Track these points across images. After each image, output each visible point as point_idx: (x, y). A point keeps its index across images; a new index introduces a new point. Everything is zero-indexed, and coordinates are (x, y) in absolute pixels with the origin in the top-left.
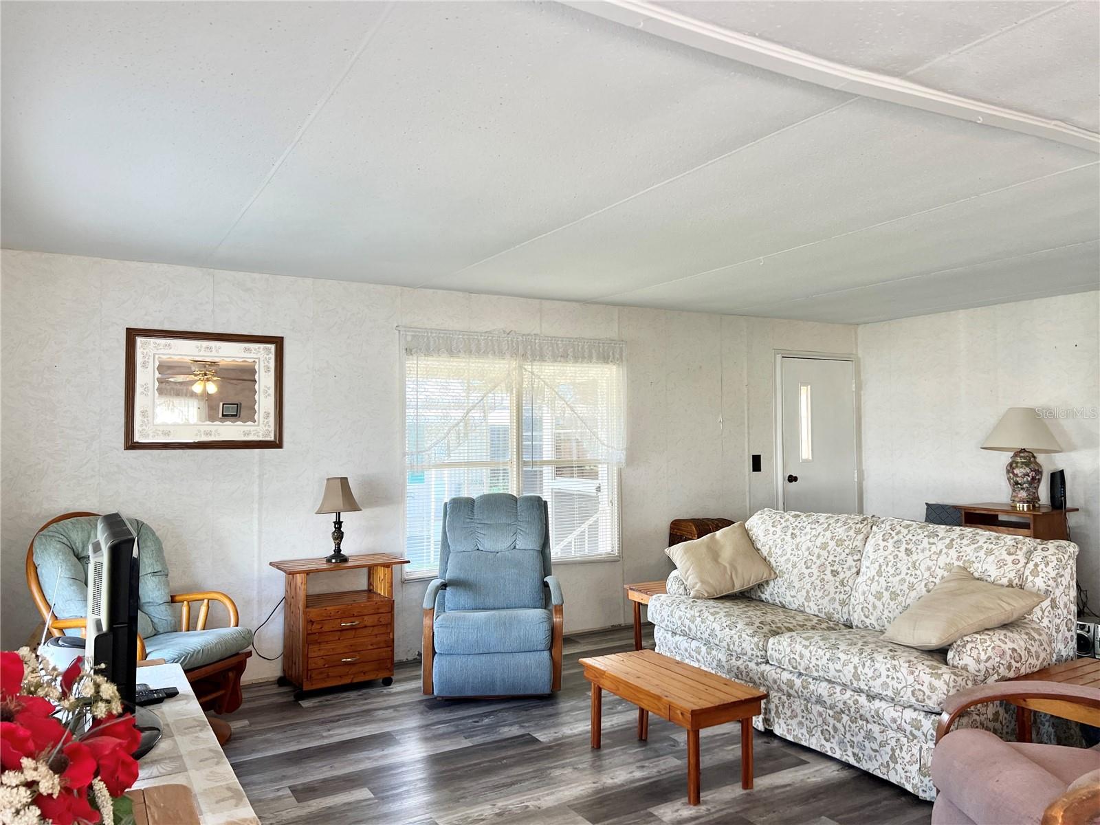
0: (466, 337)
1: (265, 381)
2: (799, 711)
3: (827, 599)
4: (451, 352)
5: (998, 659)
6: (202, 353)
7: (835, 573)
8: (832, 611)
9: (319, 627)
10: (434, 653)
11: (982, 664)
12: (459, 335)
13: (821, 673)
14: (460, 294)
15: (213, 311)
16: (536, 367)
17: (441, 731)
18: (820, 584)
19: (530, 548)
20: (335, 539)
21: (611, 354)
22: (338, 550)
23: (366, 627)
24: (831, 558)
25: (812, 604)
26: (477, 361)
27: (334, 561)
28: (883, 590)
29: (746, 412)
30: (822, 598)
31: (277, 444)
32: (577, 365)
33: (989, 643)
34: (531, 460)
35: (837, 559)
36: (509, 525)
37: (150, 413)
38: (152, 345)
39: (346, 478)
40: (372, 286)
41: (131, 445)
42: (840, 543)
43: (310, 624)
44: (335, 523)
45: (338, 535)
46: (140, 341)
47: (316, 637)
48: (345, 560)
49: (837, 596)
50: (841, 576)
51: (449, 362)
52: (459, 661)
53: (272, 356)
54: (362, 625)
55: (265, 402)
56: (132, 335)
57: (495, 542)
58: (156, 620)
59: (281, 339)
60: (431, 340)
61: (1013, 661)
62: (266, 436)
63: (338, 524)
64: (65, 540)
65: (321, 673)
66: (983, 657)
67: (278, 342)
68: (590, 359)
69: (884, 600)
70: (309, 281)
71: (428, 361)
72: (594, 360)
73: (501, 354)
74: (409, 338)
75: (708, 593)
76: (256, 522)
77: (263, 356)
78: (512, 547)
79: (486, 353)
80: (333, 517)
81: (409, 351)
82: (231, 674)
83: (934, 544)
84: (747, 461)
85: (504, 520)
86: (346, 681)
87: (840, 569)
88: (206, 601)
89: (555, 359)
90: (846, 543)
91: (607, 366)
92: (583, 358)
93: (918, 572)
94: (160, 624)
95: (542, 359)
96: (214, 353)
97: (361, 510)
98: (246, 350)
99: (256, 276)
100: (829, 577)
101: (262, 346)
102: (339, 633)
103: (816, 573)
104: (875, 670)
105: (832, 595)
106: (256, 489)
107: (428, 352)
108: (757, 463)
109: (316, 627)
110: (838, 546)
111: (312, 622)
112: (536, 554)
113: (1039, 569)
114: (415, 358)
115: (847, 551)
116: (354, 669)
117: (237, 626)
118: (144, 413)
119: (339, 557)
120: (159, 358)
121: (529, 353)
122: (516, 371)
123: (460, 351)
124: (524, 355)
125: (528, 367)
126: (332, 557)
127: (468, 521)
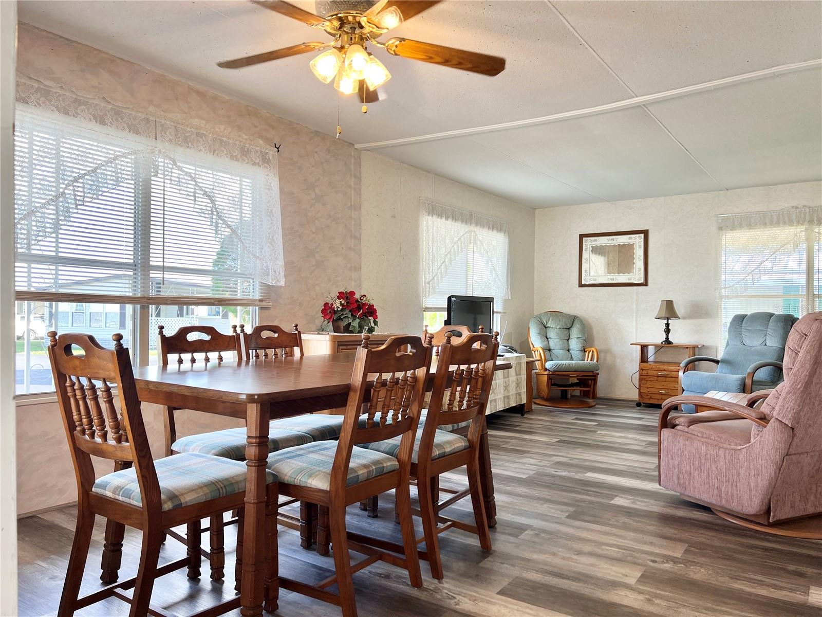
0: (761, 215)
1: (639, 252)
4: (750, 226)
6: (610, 242)
9: (646, 372)
10: (683, 390)
12: (756, 214)
14: (761, 188)
15: (615, 221)
19: (775, 345)
20: (665, 332)
22: (667, 338)
23: (672, 377)
26: (770, 229)
27: (664, 343)
31: (645, 284)
36: (762, 330)
37: (588, 271)
38: (589, 240)
39: (672, 301)
40: (699, 194)
41: (581, 285)
43: (641, 371)
44: (666, 324)
45: (668, 331)
46: (584, 239)
47: (644, 377)
48: (670, 343)
51: (748, 232)
53: (642, 240)
55: (639, 263)
56: (581, 237)
57: (754, 342)
59: (648, 230)
60: (736, 220)
62: (639, 280)
63: (668, 325)
64: (539, 319)
65: (647, 395)
67: (646, 233)
70: (662, 198)
71: (734, 233)
73: (791, 223)
74: (720, 221)
76: (634, 323)
77: (638, 240)
78: (763, 344)
79: (778, 224)
80: (665, 321)
81: (721, 229)
85: (759, 328)
88: (591, 351)
96: (615, 242)
97: (679, 318)
98: (630, 238)
99: (635, 201)
101: (637, 235)
102: (656, 377)
106: (634, 306)
107: (734, 228)
109: (645, 372)
111: (643, 370)
112: (777, 349)
114: (725, 232)
118: (586, 271)
119: (668, 341)
120: (592, 246)
121: (815, 219)
122: (804, 233)
123: (756, 225)
124: (811, 222)
125: (817, 230)
126: (663, 341)
127: (738, 327)
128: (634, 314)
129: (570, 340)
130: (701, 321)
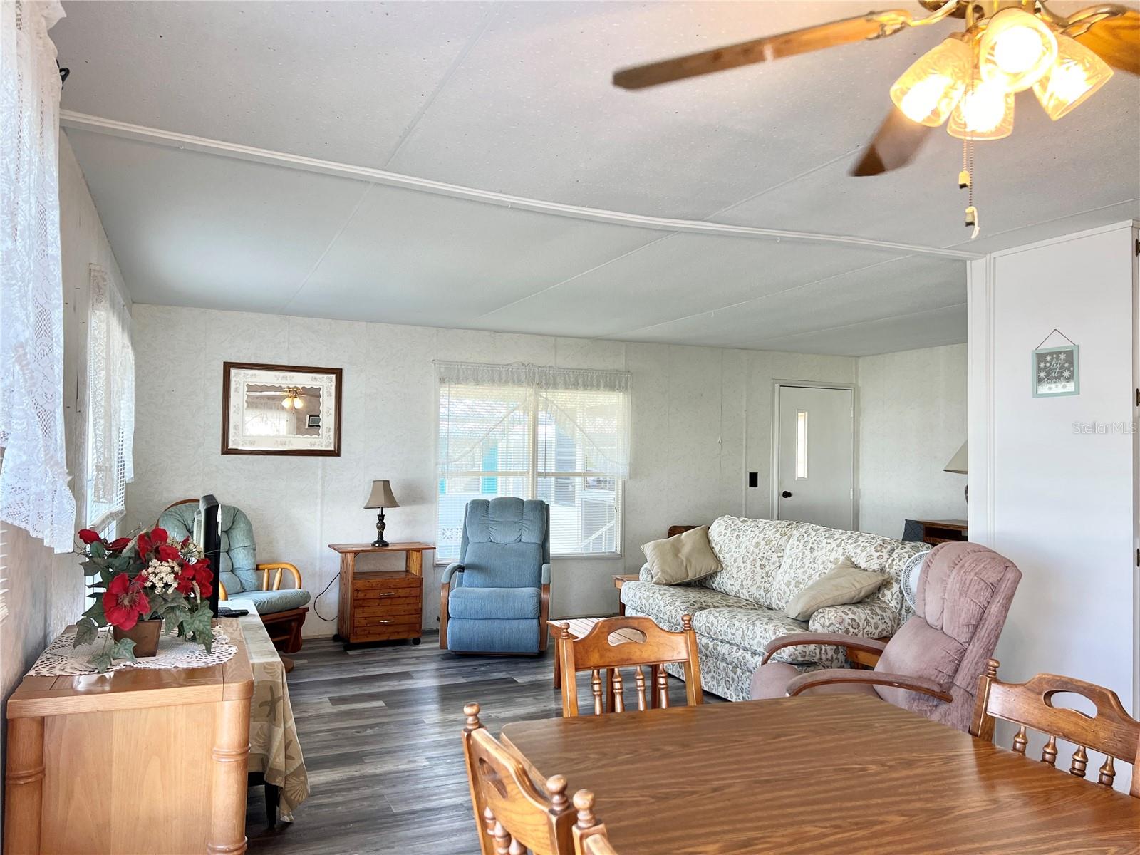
0: (489, 369)
1: (328, 403)
2: (712, 668)
3: (755, 586)
4: (477, 381)
5: (837, 625)
6: (280, 381)
7: (762, 567)
8: (758, 596)
9: (363, 594)
10: (449, 617)
11: (826, 628)
12: (485, 367)
13: (724, 637)
14: (486, 333)
15: (288, 348)
16: (550, 394)
17: (446, 673)
18: (751, 575)
19: (533, 541)
20: (378, 528)
21: (617, 383)
22: (381, 537)
23: (400, 597)
24: (761, 554)
25: (744, 591)
26: (499, 388)
27: (377, 545)
28: (791, 580)
29: (744, 434)
30: (752, 586)
31: (336, 453)
32: (586, 392)
33: (833, 613)
34: (543, 471)
35: (765, 556)
36: (515, 523)
37: (240, 427)
38: (243, 375)
39: (388, 481)
41: (227, 451)
42: (768, 542)
43: (356, 593)
44: (379, 516)
45: (381, 526)
46: (233, 371)
47: (360, 602)
48: (386, 545)
49: (762, 585)
50: (767, 569)
51: (475, 389)
52: (468, 624)
53: (334, 384)
54: (396, 595)
55: (327, 421)
56: (228, 367)
57: (504, 536)
58: (244, 582)
59: (341, 370)
60: (461, 371)
61: (850, 628)
62: (328, 446)
63: (382, 517)
64: (180, 519)
65: (365, 630)
66: (827, 623)
67: (338, 373)
68: (598, 387)
69: (791, 587)
70: (363, 325)
71: (458, 388)
72: (602, 388)
73: (519, 382)
74: (442, 370)
75: (666, 580)
76: (319, 513)
77: (326, 383)
78: (518, 540)
79: (507, 382)
80: (378, 511)
81: (442, 380)
82: (293, 624)
83: (829, 543)
84: (744, 478)
85: (512, 519)
86: (384, 638)
87: (766, 564)
88: (280, 569)
89: (567, 386)
90: (773, 543)
91: (614, 393)
92: (592, 386)
93: (816, 566)
94: (246, 584)
95: (555, 387)
96: (289, 381)
97: (398, 506)
98: (313, 379)
99: (322, 321)
100: (758, 569)
101: (325, 376)
102: (378, 601)
103: (749, 566)
104: (754, 632)
105: (759, 584)
106: (319, 487)
107: (458, 381)
108: (753, 481)
109: (361, 595)
110: (767, 545)
111: (358, 591)
112: (537, 546)
113: (894, 563)
114: (447, 385)
115: (773, 549)
116: (390, 629)
117: (300, 588)
118: (236, 427)
119: (381, 542)
120: (248, 385)
121: (544, 382)
122: (533, 397)
123: (484, 380)
124: (539, 384)
125: (543, 394)
126: (376, 542)
127: (483, 518)
128: (319, 500)
129: (231, 553)
130: (415, 508)
